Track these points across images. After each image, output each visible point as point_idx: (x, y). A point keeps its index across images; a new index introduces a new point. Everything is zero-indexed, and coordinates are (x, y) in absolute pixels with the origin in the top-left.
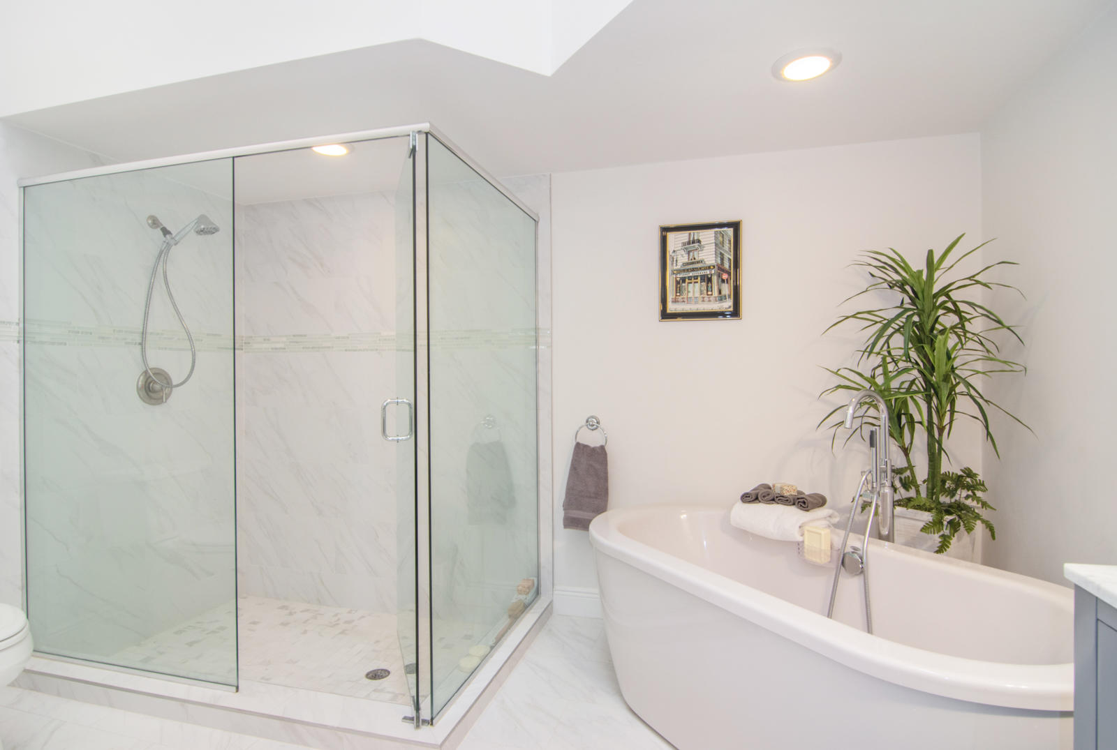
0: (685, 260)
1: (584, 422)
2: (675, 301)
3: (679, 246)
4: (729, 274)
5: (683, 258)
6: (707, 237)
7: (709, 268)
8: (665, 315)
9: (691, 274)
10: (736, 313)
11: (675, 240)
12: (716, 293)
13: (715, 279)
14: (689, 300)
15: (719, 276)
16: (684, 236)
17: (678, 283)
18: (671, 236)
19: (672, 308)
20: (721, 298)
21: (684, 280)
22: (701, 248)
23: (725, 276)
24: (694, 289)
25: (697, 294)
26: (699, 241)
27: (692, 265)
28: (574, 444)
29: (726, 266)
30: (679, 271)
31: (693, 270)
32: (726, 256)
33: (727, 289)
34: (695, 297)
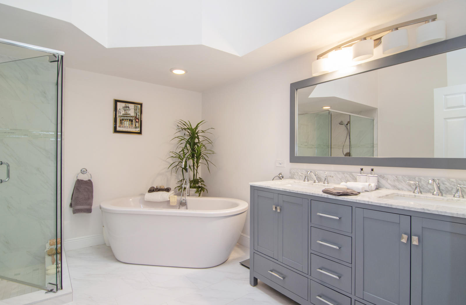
0: (124, 113)
1: (80, 171)
2: (120, 127)
3: (121, 108)
4: (139, 120)
5: (123, 112)
6: (132, 106)
7: (132, 117)
8: (116, 131)
9: (126, 118)
10: (140, 133)
11: (120, 105)
12: (134, 126)
13: (134, 121)
14: (125, 127)
15: (135, 120)
16: (123, 105)
17: (121, 120)
18: (118, 104)
19: (118, 129)
20: (136, 127)
21: (123, 120)
22: (129, 109)
23: (137, 120)
24: (127, 123)
25: (128, 125)
26: (129, 107)
27: (126, 115)
28: (76, 179)
29: (138, 117)
30: (121, 116)
31: (126, 117)
32: (138, 114)
33: (137, 125)
34: (126, 126)
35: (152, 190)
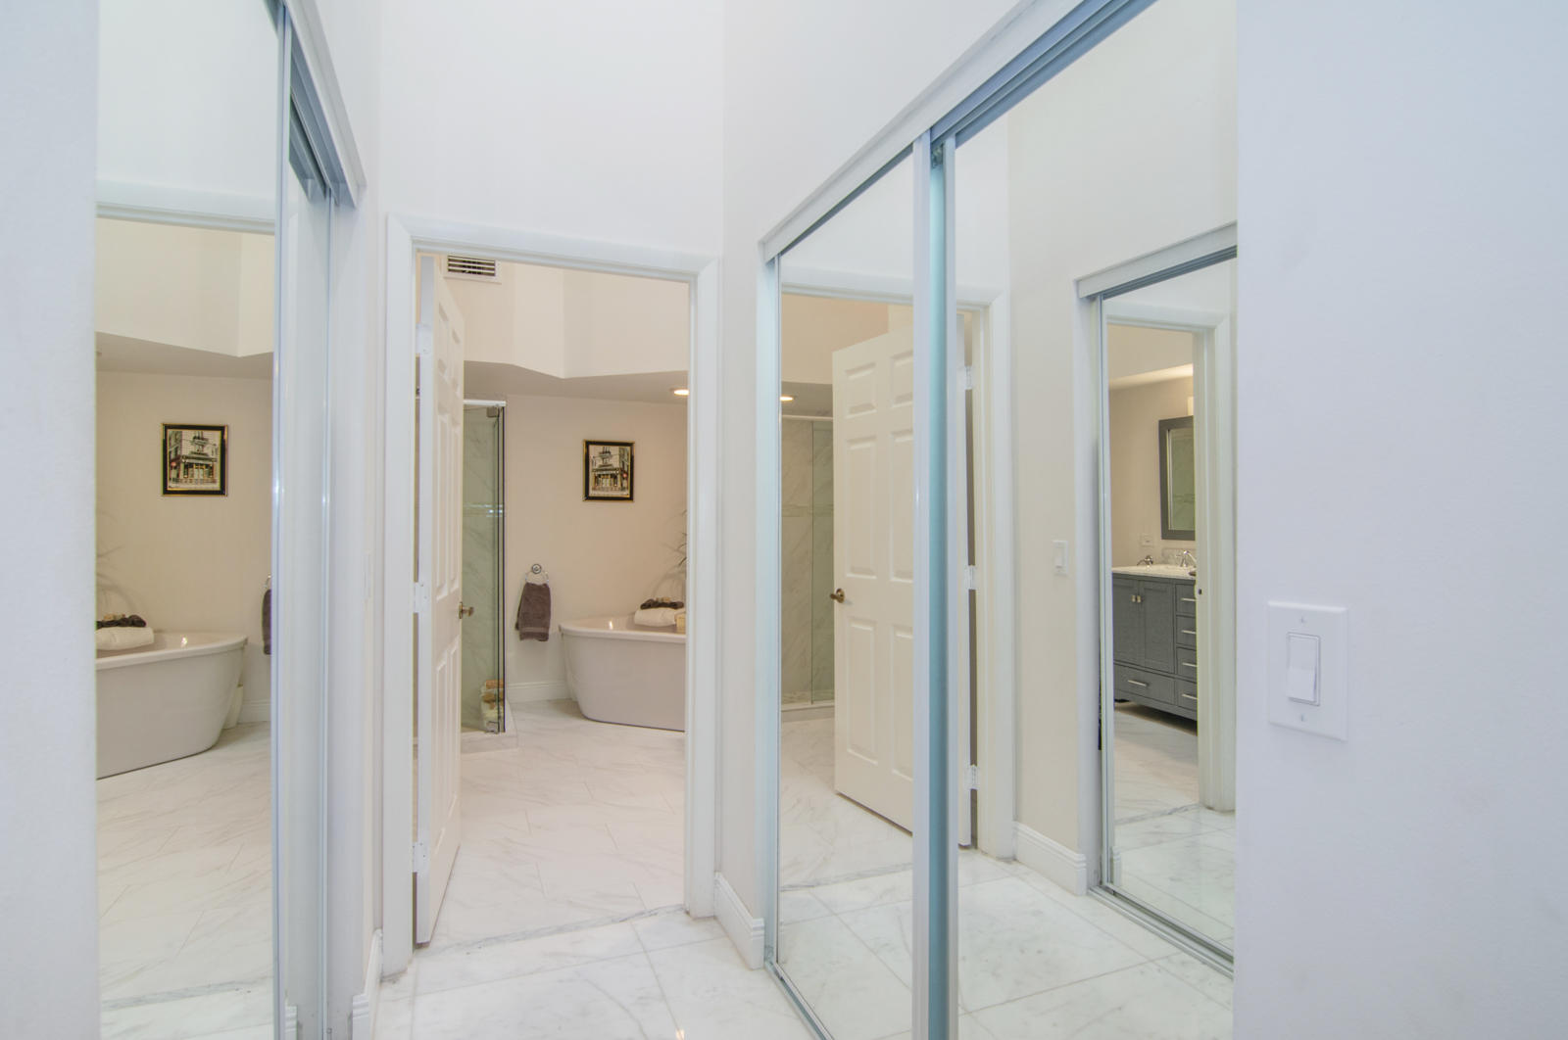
0: (601, 463)
1: (530, 569)
2: (594, 489)
3: (597, 454)
4: (627, 474)
5: (599, 463)
6: (614, 450)
7: (615, 469)
8: (588, 498)
9: (604, 473)
10: (631, 499)
11: (594, 450)
12: (619, 485)
13: (619, 476)
14: (603, 489)
15: (622, 475)
16: (600, 448)
17: (596, 477)
18: (591, 447)
19: (592, 493)
20: (623, 489)
21: (599, 476)
22: (612, 456)
23: (625, 476)
24: (606, 482)
25: (608, 485)
26: (609, 452)
27: (605, 467)
28: (524, 583)
29: (626, 469)
30: (597, 470)
31: (606, 470)
32: (626, 463)
33: (626, 484)
34: (606, 487)
35: (646, 606)
